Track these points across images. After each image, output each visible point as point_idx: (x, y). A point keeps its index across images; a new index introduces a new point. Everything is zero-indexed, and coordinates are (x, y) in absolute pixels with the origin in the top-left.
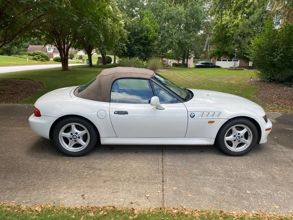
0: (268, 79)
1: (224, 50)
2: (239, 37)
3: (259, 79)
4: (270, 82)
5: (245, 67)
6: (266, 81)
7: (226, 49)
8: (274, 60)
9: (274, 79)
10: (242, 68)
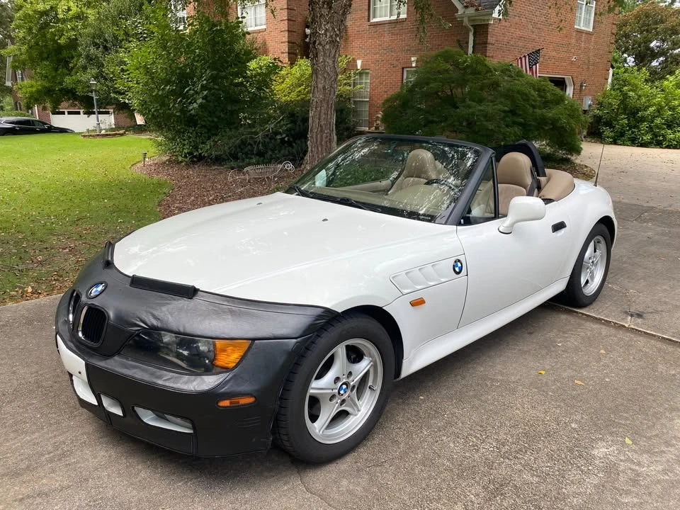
0: (186, 157)
1: (61, 83)
2: (92, 50)
3: (165, 158)
4: (194, 163)
5: (128, 129)
6: (181, 162)
7: (68, 81)
8: (191, 108)
9: (200, 154)
10: (121, 132)
